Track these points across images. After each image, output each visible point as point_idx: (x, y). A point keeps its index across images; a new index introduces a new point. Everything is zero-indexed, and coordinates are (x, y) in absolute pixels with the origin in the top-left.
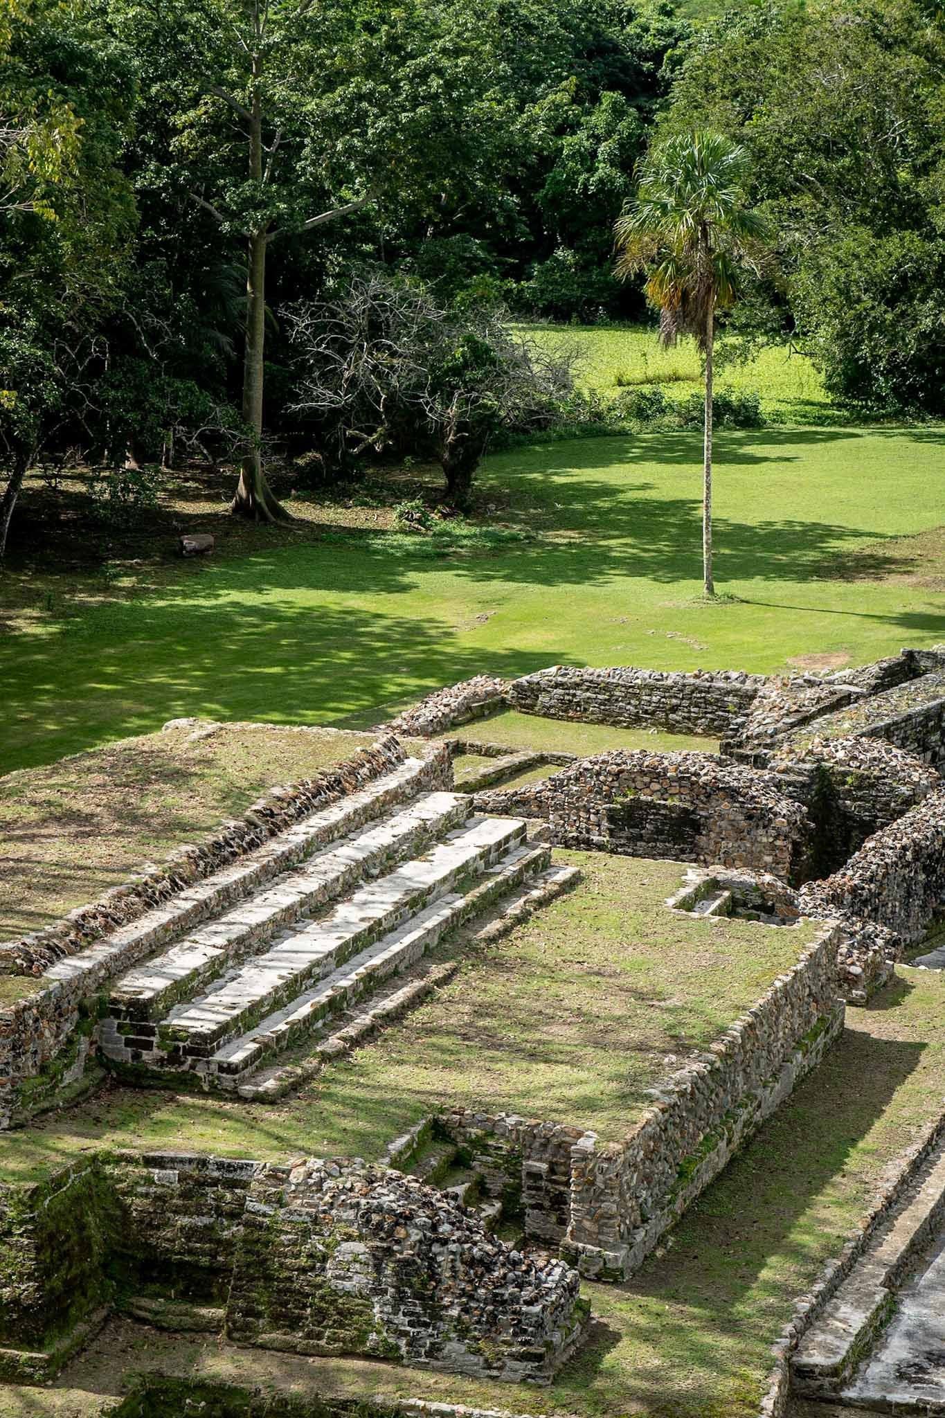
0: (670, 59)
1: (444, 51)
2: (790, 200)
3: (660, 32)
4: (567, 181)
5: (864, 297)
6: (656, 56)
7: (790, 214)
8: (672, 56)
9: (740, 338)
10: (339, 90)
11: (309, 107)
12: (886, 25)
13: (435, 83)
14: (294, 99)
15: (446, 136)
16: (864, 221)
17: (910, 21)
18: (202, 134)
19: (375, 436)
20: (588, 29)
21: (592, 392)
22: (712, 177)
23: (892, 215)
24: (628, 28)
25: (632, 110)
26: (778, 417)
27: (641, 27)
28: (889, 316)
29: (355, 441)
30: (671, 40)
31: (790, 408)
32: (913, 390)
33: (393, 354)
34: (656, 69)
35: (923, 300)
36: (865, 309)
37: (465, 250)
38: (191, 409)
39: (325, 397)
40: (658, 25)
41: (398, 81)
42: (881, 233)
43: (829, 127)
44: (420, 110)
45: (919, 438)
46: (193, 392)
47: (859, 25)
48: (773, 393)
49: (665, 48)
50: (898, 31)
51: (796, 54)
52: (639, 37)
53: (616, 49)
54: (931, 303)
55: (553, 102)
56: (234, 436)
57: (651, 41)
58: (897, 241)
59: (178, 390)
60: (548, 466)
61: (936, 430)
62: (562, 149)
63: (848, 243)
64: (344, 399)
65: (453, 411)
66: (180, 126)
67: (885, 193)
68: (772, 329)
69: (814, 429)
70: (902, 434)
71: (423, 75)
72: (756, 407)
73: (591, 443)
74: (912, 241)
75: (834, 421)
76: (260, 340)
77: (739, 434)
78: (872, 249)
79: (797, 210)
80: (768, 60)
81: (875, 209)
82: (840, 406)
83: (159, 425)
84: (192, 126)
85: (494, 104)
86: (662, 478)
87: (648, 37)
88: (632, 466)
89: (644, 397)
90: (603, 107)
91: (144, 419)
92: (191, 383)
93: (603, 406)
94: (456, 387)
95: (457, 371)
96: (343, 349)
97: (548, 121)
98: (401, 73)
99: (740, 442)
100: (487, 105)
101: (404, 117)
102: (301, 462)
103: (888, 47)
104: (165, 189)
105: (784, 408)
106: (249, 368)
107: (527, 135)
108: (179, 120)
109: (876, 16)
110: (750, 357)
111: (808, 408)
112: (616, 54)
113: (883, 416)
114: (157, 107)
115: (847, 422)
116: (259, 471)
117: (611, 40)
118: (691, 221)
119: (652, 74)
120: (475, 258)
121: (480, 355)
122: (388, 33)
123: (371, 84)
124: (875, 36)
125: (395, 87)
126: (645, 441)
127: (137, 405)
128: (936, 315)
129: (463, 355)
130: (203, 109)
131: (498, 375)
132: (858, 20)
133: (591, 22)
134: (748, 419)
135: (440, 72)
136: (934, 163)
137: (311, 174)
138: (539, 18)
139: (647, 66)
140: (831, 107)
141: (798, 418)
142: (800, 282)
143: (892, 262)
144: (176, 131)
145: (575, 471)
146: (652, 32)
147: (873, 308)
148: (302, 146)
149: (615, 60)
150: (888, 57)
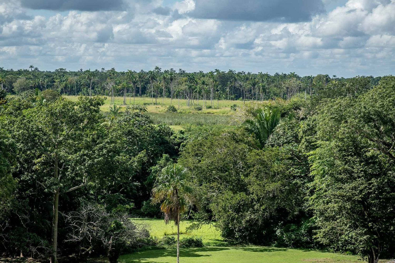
0: (182, 145)
1: (108, 142)
2: (210, 184)
3: (180, 138)
4: (153, 179)
5: (230, 210)
6: (179, 144)
7: (210, 188)
8: (183, 144)
9: (197, 222)
10: (78, 153)
11: (69, 158)
12: (237, 136)
13: (105, 151)
14: (65, 155)
15: (109, 166)
16: (231, 189)
17: (244, 135)
18: (42, 165)
19: (89, 249)
20: (160, 137)
21: (155, 237)
22: (178, 177)
23: (238, 188)
24: (171, 137)
25: (171, 159)
26: (208, 244)
27: (175, 137)
28: (237, 216)
29: (83, 250)
30: (183, 140)
31: (212, 241)
32: (245, 236)
33: (94, 226)
34: (178, 148)
35: (247, 212)
36: (230, 214)
37: (118, 197)
38: (34, 241)
39: (75, 238)
40: (179, 136)
41: (94, 151)
42: (235, 193)
43: (221, 164)
44: (100, 159)
45: (245, 250)
46: (35, 237)
47: (229, 136)
48: (208, 237)
49: (181, 142)
50: (240, 137)
51: (212, 144)
52: (174, 139)
53: (167, 142)
54: (249, 212)
55: (139, 156)
56: (47, 249)
57: (177, 140)
58: (239, 195)
59: (31, 236)
60: (140, 258)
61: (251, 247)
62: (152, 170)
63: (226, 196)
64: (80, 239)
65: (111, 241)
66: (36, 163)
67: (236, 182)
68: (206, 220)
69: (217, 247)
70: (241, 249)
71: (101, 149)
72: (201, 241)
73: (154, 251)
74: (243, 195)
75: (223, 245)
76: (57, 222)
77: (195, 249)
78: (232, 197)
79: (213, 187)
80: (204, 145)
81: (234, 186)
82: (226, 241)
83: (25, 246)
84: (39, 163)
85: (123, 157)
86: (171, 261)
87: (176, 139)
88: (164, 257)
89: (170, 238)
90: (163, 158)
91: (21, 244)
92: (35, 234)
93: (158, 241)
94: (112, 235)
95: (112, 231)
96: (80, 224)
97: (138, 162)
98: (96, 148)
99: (195, 251)
100: (121, 158)
101: (96, 160)
102: (71, 256)
103: (237, 142)
104: (30, 180)
105: (210, 241)
106: (53, 230)
107: (132, 165)
108: (36, 161)
109: (234, 134)
110: (199, 227)
111: (217, 241)
112: (168, 144)
113: (237, 244)
114: (30, 158)
115: (227, 245)
116: (56, 259)
117: (166, 140)
118: (172, 189)
119: (177, 149)
120: (121, 199)
121: (119, 226)
122: (92, 137)
123: (87, 151)
124: (234, 139)
125: (94, 152)
126: (169, 250)
127: (19, 240)
128: (250, 216)
129: (114, 226)
130: (42, 158)
131: (123, 232)
132: (229, 135)
133: (161, 136)
134: (199, 244)
135: (106, 148)
136: (249, 174)
137: (70, 176)
138: (140, 134)
139: (176, 147)
140: (221, 158)
141: (214, 244)
142: (212, 206)
143: (237, 201)
144: (35, 164)
145: (148, 259)
146: (178, 138)
147: (232, 214)
148: (68, 168)
149: (167, 146)
150: (237, 144)
